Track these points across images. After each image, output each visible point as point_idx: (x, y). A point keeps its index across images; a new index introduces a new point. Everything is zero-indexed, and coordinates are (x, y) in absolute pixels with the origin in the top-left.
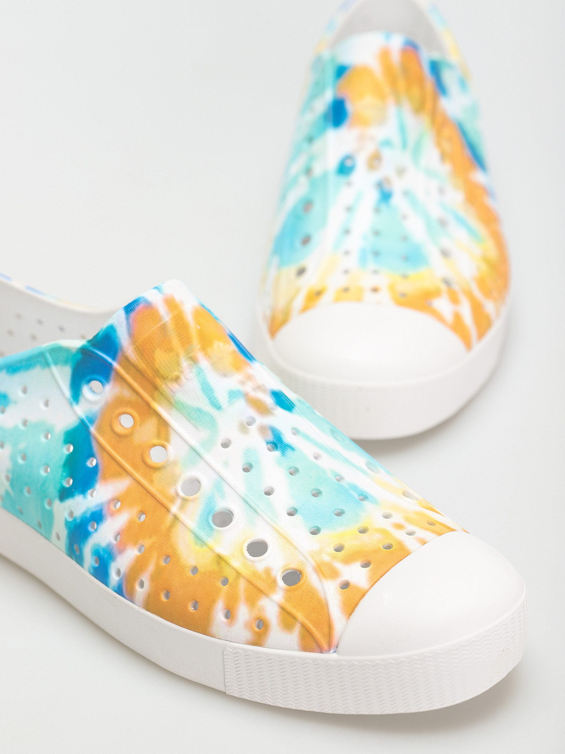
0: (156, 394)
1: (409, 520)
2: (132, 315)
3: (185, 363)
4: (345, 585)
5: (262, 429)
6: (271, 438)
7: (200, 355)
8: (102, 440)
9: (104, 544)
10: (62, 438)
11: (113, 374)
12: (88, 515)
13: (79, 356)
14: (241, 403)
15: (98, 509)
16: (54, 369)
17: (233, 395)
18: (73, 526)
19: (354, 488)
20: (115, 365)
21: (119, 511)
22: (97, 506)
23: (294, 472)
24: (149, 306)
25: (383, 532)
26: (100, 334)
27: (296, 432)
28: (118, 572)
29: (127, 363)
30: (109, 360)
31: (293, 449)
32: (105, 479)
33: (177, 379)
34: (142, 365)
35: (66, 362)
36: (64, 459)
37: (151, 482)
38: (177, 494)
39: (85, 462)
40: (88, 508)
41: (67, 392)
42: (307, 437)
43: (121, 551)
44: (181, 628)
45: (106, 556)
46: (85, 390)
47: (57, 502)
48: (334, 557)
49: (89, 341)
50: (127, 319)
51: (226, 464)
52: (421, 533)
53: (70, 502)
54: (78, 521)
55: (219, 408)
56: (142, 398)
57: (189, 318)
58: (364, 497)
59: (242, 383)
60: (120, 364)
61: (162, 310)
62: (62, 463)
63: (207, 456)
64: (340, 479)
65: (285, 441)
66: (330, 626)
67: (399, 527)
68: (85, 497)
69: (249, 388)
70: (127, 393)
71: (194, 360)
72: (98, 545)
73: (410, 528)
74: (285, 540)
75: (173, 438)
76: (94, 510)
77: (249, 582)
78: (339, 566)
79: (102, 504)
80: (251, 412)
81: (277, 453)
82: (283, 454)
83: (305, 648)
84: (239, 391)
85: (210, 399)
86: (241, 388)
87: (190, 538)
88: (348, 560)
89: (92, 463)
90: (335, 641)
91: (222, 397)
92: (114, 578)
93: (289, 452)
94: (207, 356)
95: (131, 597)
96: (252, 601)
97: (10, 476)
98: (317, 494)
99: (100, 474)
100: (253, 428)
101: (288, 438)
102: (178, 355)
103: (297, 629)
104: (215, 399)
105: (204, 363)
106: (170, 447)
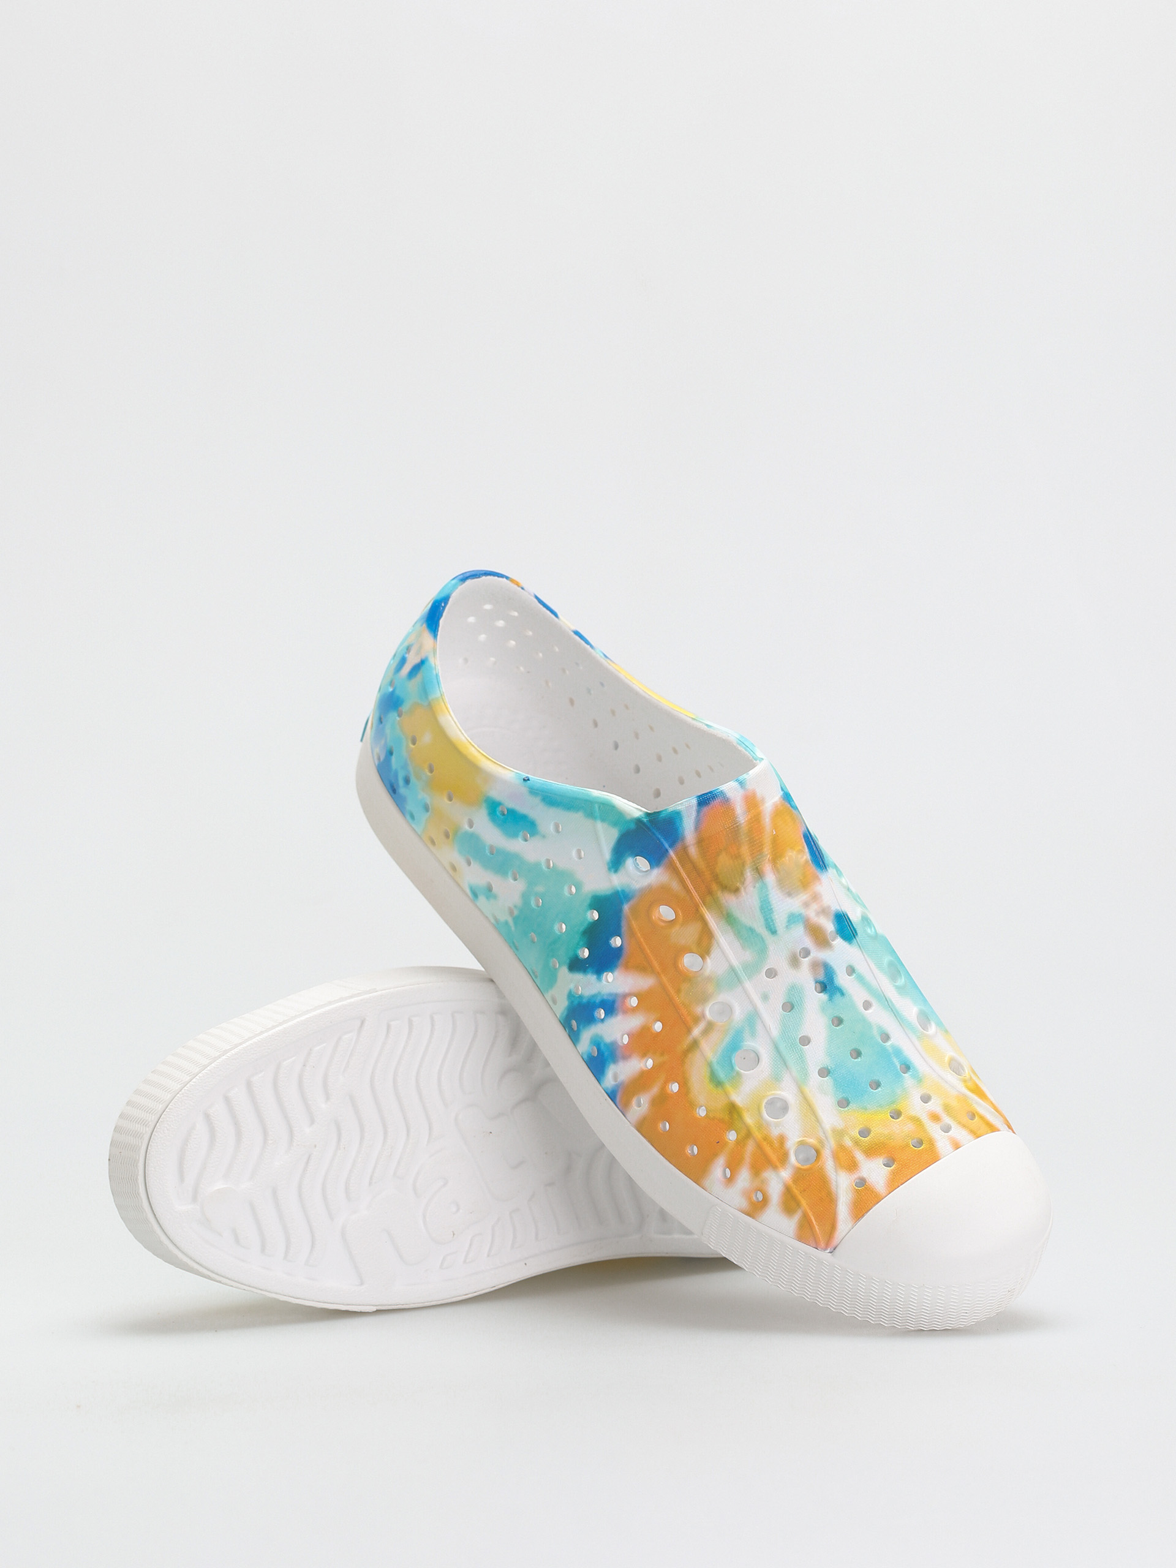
0: (708, 899)
1: (947, 1108)
2: (705, 809)
3: (749, 874)
4: (862, 1182)
5: (815, 965)
6: (821, 977)
7: (767, 868)
8: (634, 924)
9: (608, 1039)
10: (588, 901)
11: (665, 861)
12: (598, 1000)
13: (633, 826)
14: (799, 931)
15: (610, 998)
16: (600, 825)
17: (793, 919)
18: (576, 1002)
19: (898, 1052)
20: (671, 853)
21: (634, 1010)
22: (610, 994)
23: (838, 1021)
24: (726, 801)
25: (916, 1120)
26: (663, 815)
27: (851, 970)
28: (615, 1077)
29: (684, 855)
30: (667, 846)
31: (843, 994)
32: (627, 967)
33: (736, 891)
34: (701, 865)
35: (615, 824)
36: (585, 925)
37: (678, 991)
38: (703, 1016)
39: (608, 939)
40: (599, 993)
41: (607, 855)
42: (861, 979)
43: (626, 1057)
44: (670, 1164)
45: (606, 1054)
46: (630, 862)
47: (564, 971)
48: (857, 1143)
49: (648, 815)
50: (698, 812)
51: (765, 997)
52: (958, 1132)
53: (579, 977)
54: (585, 1001)
55: (774, 932)
56: (692, 897)
57: (767, 820)
58: (907, 1067)
59: (806, 905)
60: (677, 854)
61: (739, 809)
62: (582, 929)
63: (748, 985)
64: (886, 1037)
65: (836, 983)
66: (833, 1227)
67: (935, 1118)
68: (599, 979)
69: (811, 913)
70: (675, 886)
71: (759, 873)
72: (601, 1037)
73: (947, 1120)
74: (808, 1107)
75: (715, 953)
76: (605, 997)
77: (759, 1146)
78: (859, 1156)
79: (616, 995)
80: (808, 942)
81: (823, 996)
82: (831, 999)
83: (801, 1238)
84: (800, 915)
85: (766, 920)
86: (803, 911)
87: (705, 1072)
88: (871, 1152)
89: (617, 942)
90: (835, 1241)
91: (780, 919)
92: (609, 1080)
93: (838, 996)
94: (776, 869)
95: (624, 1108)
96: (756, 1170)
97: (516, 913)
98: (857, 1054)
99: (622, 961)
100: (805, 962)
101: (842, 979)
102: (743, 865)
103: (797, 1216)
104: (772, 921)
105: (770, 878)
106: (708, 960)
